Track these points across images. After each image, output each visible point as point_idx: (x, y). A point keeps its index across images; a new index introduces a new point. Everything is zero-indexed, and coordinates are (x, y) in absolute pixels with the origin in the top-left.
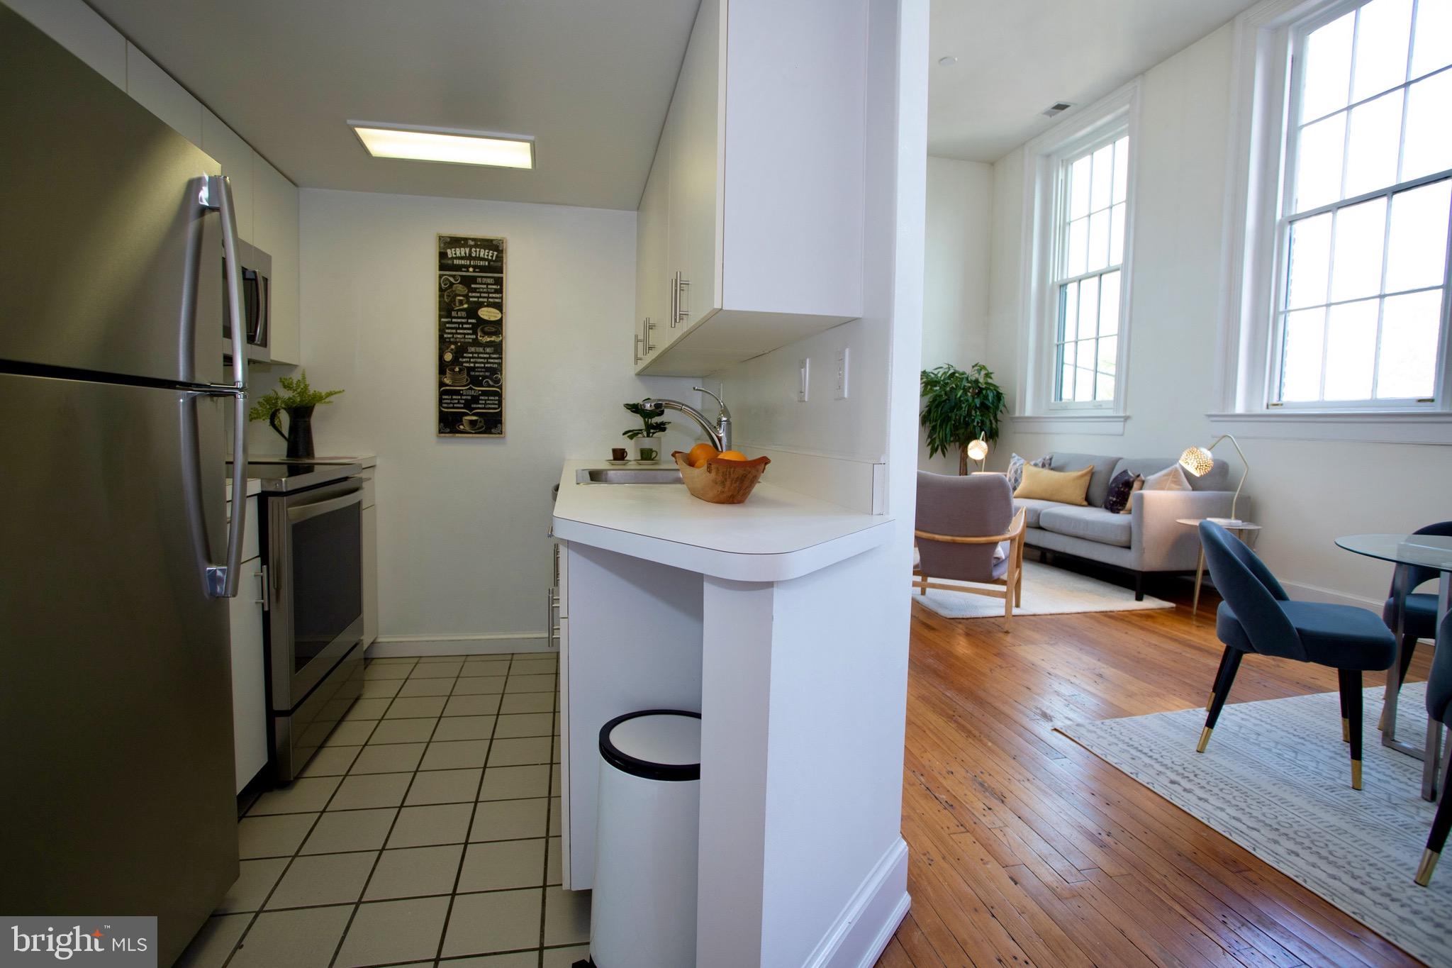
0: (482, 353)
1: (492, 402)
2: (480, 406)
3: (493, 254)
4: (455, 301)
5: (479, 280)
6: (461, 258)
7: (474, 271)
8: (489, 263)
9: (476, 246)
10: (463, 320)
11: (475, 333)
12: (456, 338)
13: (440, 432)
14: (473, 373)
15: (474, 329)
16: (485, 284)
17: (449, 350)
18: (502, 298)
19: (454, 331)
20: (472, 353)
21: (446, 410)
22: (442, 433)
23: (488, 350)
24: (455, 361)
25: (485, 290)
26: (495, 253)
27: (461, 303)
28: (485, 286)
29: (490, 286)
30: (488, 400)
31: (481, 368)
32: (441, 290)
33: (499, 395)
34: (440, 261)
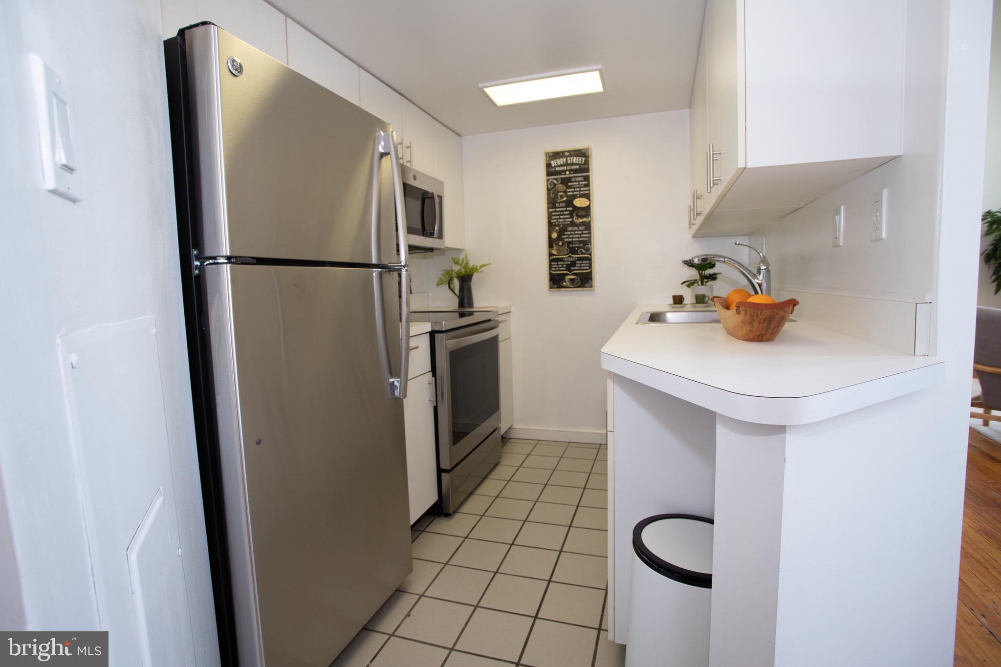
0: (577, 231)
1: (585, 265)
2: (577, 268)
3: (582, 160)
4: (557, 196)
5: (573, 179)
6: (561, 166)
7: (570, 174)
8: (580, 167)
9: (570, 156)
10: (564, 209)
11: (572, 217)
12: (559, 222)
13: (551, 287)
14: (571, 246)
15: (571, 214)
16: (577, 182)
17: (555, 231)
18: (589, 190)
19: (558, 217)
20: (570, 231)
21: (554, 272)
22: (552, 288)
23: (581, 228)
24: (559, 238)
25: (578, 186)
26: (584, 159)
27: (562, 197)
28: (577, 183)
29: (581, 183)
30: (582, 263)
31: (577, 241)
32: (548, 190)
33: (589, 259)
34: (547, 170)
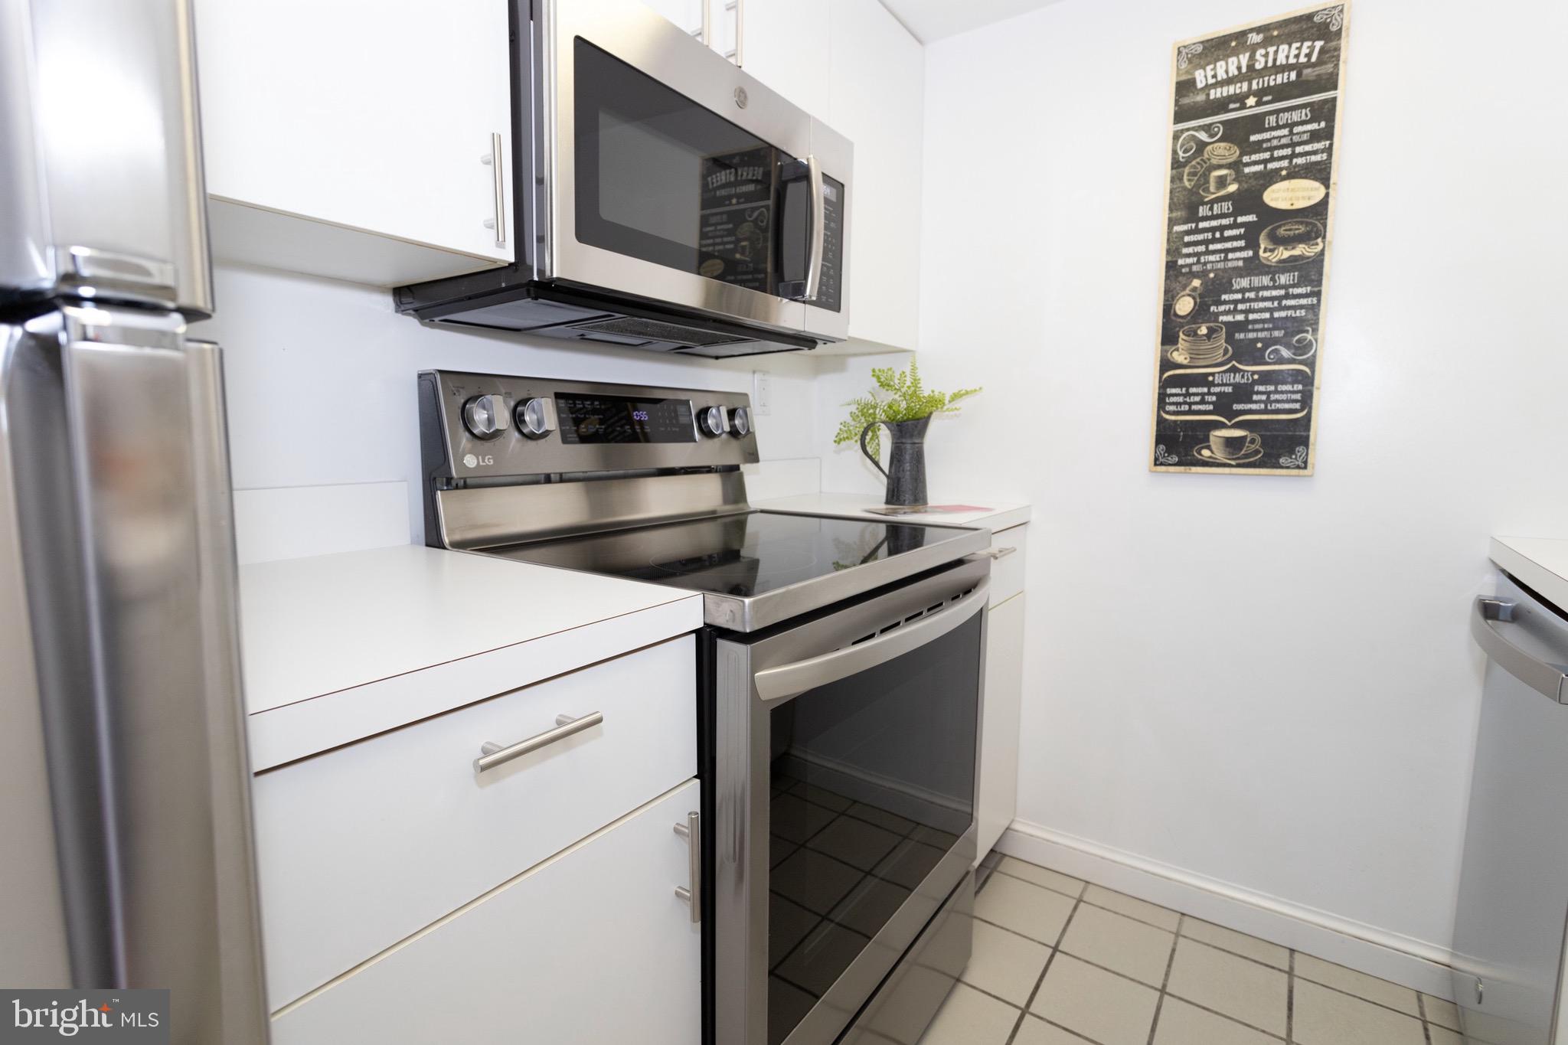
0: (1267, 288)
1: (1284, 397)
2: (1254, 407)
3: (1312, 48)
4: (1207, 182)
5: (1270, 120)
6: (1228, 81)
7: (1259, 104)
8: (1300, 74)
9: (1267, 42)
10: (1225, 222)
11: (1252, 243)
12: (1205, 264)
13: (1157, 462)
14: (1242, 336)
15: (1251, 236)
16: (1283, 127)
17: (1187, 291)
18: (1329, 150)
19: (1202, 249)
20: (1243, 291)
21: (1173, 418)
22: (1161, 464)
23: (1283, 279)
24: (1201, 312)
25: (1284, 141)
26: (1319, 43)
27: (1222, 182)
28: (1286, 131)
29: (1299, 129)
30: (1276, 392)
31: (1263, 321)
32: (1176, 164)
33: (1307, 381)
34: (1177, 101)
